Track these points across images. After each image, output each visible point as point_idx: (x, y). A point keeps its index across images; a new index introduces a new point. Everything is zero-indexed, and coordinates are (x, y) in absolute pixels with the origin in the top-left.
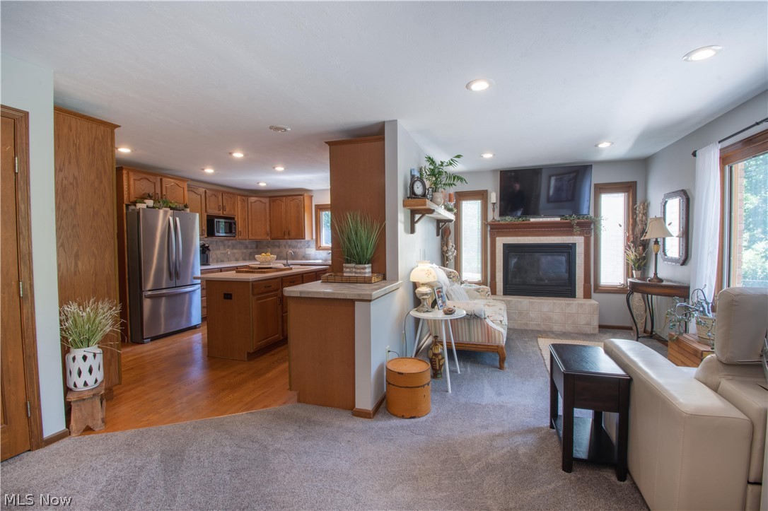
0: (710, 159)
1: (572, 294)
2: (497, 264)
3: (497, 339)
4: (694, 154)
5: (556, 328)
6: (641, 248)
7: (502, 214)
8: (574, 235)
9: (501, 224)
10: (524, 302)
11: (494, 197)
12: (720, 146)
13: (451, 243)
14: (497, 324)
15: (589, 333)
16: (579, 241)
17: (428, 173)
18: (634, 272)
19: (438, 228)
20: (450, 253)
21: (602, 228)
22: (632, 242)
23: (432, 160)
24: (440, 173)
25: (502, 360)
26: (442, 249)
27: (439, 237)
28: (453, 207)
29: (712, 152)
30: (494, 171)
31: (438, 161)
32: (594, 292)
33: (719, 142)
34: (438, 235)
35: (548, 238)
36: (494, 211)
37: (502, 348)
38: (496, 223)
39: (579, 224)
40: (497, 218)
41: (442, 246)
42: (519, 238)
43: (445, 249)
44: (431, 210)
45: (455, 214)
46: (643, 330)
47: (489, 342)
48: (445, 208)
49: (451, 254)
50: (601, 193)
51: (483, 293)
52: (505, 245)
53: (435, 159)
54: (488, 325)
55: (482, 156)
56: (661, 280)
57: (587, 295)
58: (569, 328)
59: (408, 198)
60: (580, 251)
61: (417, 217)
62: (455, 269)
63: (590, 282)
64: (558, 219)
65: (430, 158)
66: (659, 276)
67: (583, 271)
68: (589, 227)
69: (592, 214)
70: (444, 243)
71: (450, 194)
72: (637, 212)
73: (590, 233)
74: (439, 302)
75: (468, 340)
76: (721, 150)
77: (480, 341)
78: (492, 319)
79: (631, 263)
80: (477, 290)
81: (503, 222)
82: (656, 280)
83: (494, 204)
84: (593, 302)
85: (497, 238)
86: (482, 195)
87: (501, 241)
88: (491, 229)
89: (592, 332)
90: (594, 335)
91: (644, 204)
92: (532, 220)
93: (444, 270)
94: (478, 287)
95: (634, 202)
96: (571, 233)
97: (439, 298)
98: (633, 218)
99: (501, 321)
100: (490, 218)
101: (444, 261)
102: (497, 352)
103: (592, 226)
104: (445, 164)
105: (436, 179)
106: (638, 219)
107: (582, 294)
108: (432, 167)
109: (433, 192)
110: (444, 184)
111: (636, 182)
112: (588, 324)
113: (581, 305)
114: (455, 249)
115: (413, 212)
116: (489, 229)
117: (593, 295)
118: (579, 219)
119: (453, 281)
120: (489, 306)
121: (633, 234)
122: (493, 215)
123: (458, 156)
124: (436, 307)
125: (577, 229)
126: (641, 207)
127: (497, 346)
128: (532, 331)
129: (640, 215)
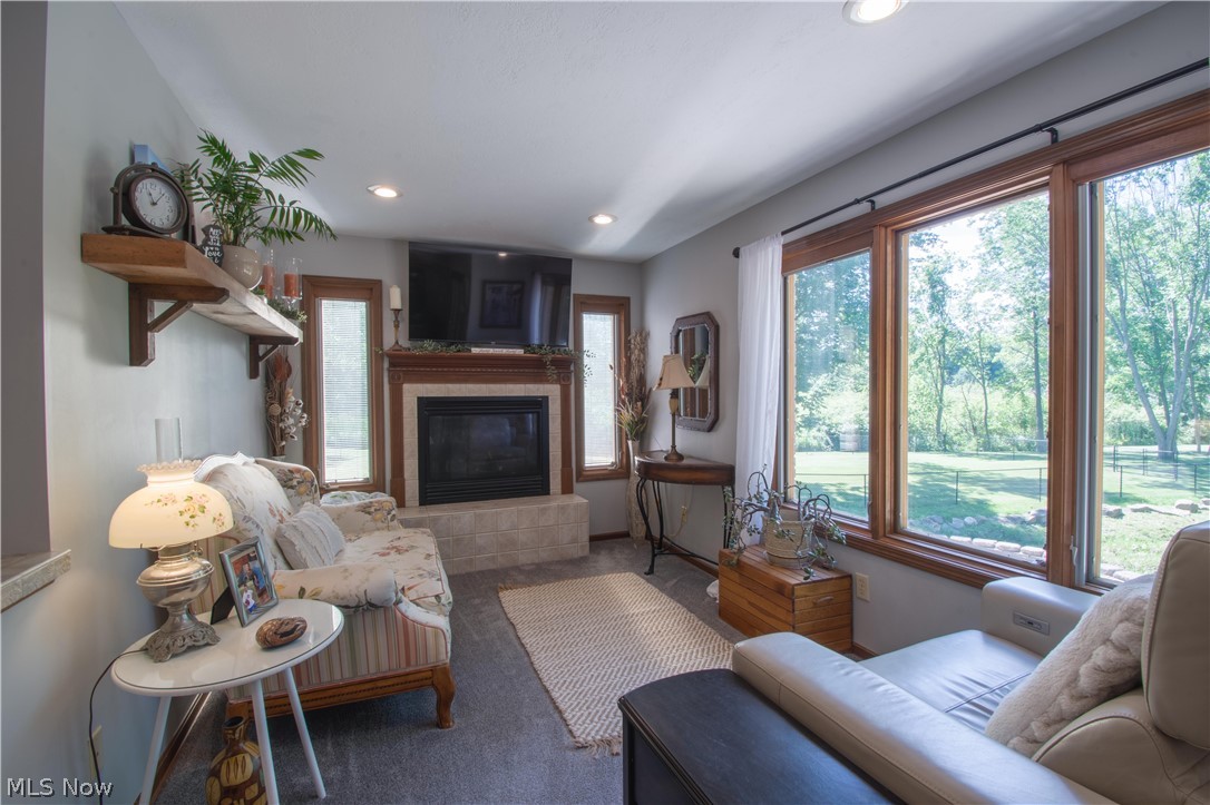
0: (766, 261)
1: (544, 490)
2: (405, 440)
3: (431, 653)
4: (736, 253)
5: (524, 558)
6: (639, 404)
7: (415, 334)
8: (547, 382)
9: (414, 357)
10: (464, 516)
11: (396, 297)
12: (783, 240)
13: (293, 397)
14: (428, 608)
15: (576, 556)
16: (552, 391)
17: (207, 183)
18: (630, 442)
19: (254, 360)
20: (291, 421)
21: (586, 369)
22: (627, 395)
23: (222, 148)
24: (252, 195)
25: (444, 702)
26: (267, 410)
27: (258, 382)
28: (297, 308)
29: (770, 249)
30: (396, 242)
31: (241, 156)
32: (577, 481)
33: (783, 233)
34: (253, 374)
35: (503, 386)
36: (397, 326)
37: (445, 671)
38: (403, 352)
39: (555, 362)
40: (405, 342)
41: (268, 404)
42: (450, 386)
43: (276, 409)
44: (212, 288)
45: (302, 326)
46: (643, 534)
47: (408, 664)
48: (269, 304)
49: (294, 423)
50: (582, 311)
51: (379, 515)
52: (421, 401)
53: (230, 147)
54: (405, 617)
55: (372, 192)
56: (681, 457)
57: (567, 489)
58: (545, 555)
59: (108, 230)
60: (555, 409)
61: (159, 307)
62: (305, 464)
63: (570, 466)
64: (520, 352)
65: (214, 141)
66: (678, 449)
67: (560, 446)
68: (567, 368)
69: (571, 347)
70: (273, 392)
71: (287, 278)
72: (632, 346)
73: (569, 379)
74: (247, 596)
75: (347, 674)
76: (784, 246)
77: (384, 666)
78: (412, 594)
79: (626, 428)
80: (365, 509)
81: (417, 353)
82: (675, 457)
83: (397, 311)
84: (577, 500)
85: (406, 387)
86: (368, 291)
87: (413, 392)
88: (392, 364)
89: (580, 554)
90: (583, 559)
91: (641, 335)
92: (475, 350)
93: (271, 468)
94: (366, 498)
95: (628, 332)
96: (540, 378)
97: (242, 583)
98: (626, 357)
99: (437, 597)
100: (389, 340)
101: (272, 442)
102: (433, 685)
103: (572, 368)
104: (266, 167)
105: (239, 208)
106: (633, 357)
107: (560, 487)
108: (220, 170)
109: (225, 242)
110: (265, 229)
111: (628, 299)
112: (574, 540)
113: (563, 509)
114: (304, 410)
115: (141, 292)
116: (386, 365)
117: (577, 486)
118: (554, 353)
119: (299, 494)
120: (399, 551)
121: (627, 381)
122: (395, 336)
123: (310, 154)
124: (233, 612)
125: (551, 371)
126: (638, 338)
127: (433, 670)
128: (482, 573)
129: (636, 352)
